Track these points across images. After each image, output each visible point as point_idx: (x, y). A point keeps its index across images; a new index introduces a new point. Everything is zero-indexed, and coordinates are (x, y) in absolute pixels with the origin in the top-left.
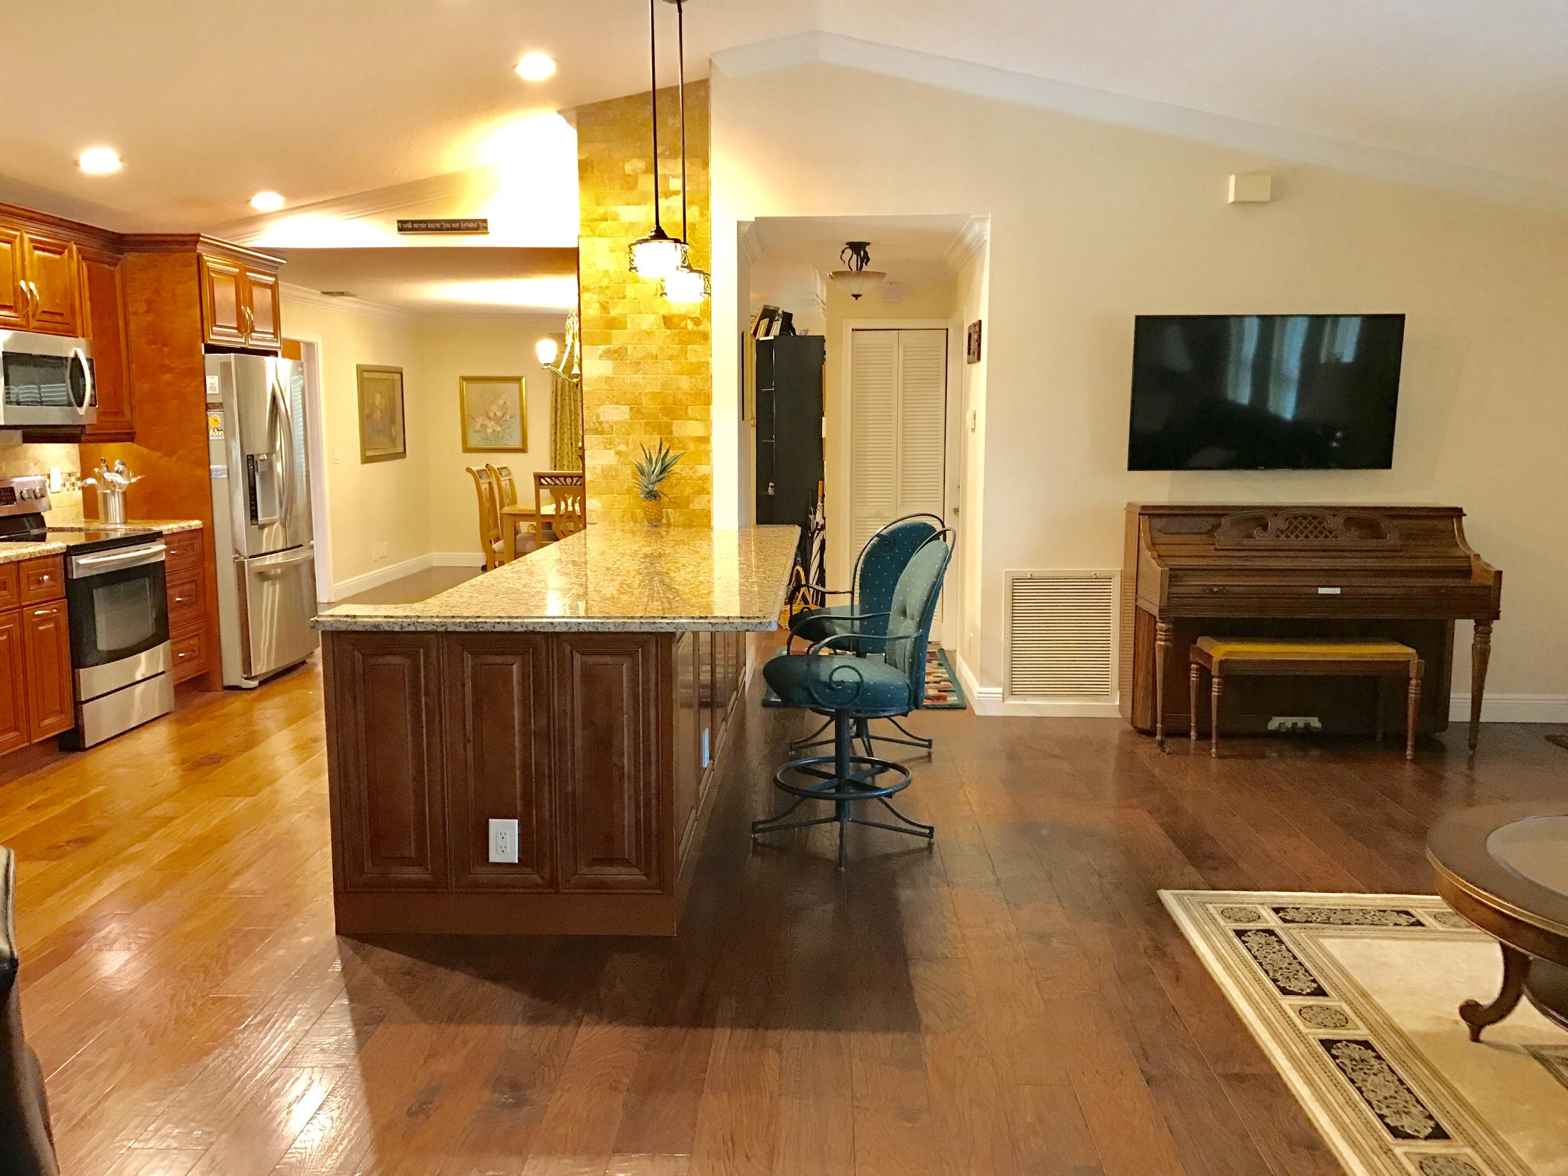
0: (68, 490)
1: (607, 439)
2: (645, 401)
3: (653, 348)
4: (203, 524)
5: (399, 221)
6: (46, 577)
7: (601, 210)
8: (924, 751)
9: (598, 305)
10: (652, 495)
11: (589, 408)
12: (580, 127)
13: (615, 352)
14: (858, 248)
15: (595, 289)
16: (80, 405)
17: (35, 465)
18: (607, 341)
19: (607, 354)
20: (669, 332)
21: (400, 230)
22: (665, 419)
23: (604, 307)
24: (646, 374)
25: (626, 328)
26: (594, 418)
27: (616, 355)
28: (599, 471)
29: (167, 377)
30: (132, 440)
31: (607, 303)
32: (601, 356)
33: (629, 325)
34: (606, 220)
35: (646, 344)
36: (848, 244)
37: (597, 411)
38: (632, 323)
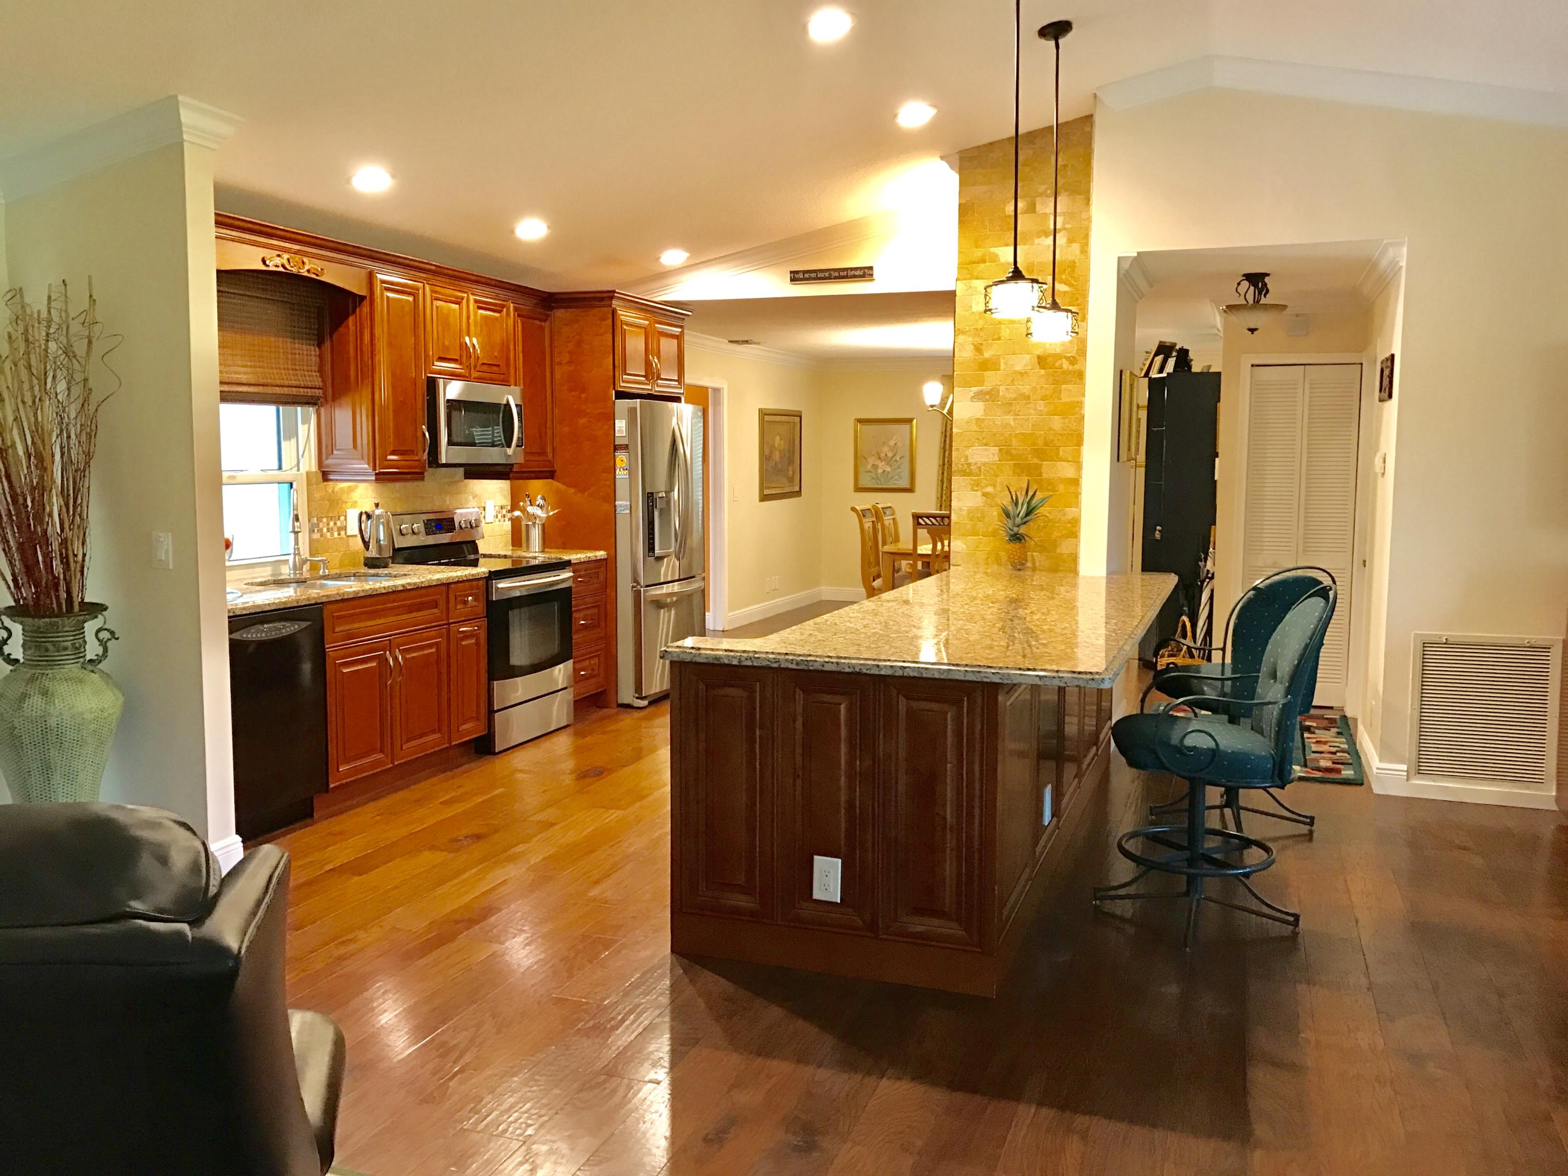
0: (499, 521)
1: (975, 480)
2: (1014, 443)
3: (1026, 389)
4: (608, 554)
5: (791, 272)
6: (470, 598)
7: (979, 253)
8: (1304, 829)
9: (972, 347)
10: (1016, 538)
11: (958, 450)
12: (961, 172)
13: (987, 393)
14: (1257, 280)
15: (969, 331)
16: (509, 446)
17: (474, 498)
18: (981, 383)
19: (978, 396)
20: (1043, 372)
21: (792, 280)
22: (1035, 461)
23: (978, 349)
24: (1018, 415)
25: (999, 370)
26: (963, 460)
27: (988, 396)
28: (965, 513)
29: (583, 421)
30: (552, 478)
31: (981, 344)
32: (973, 397)
33: (1002, 366)
34: (984, 262)
35: (1019, 385)
36: (1245, 275)
37: (967, 453)
38: (1005, 364)
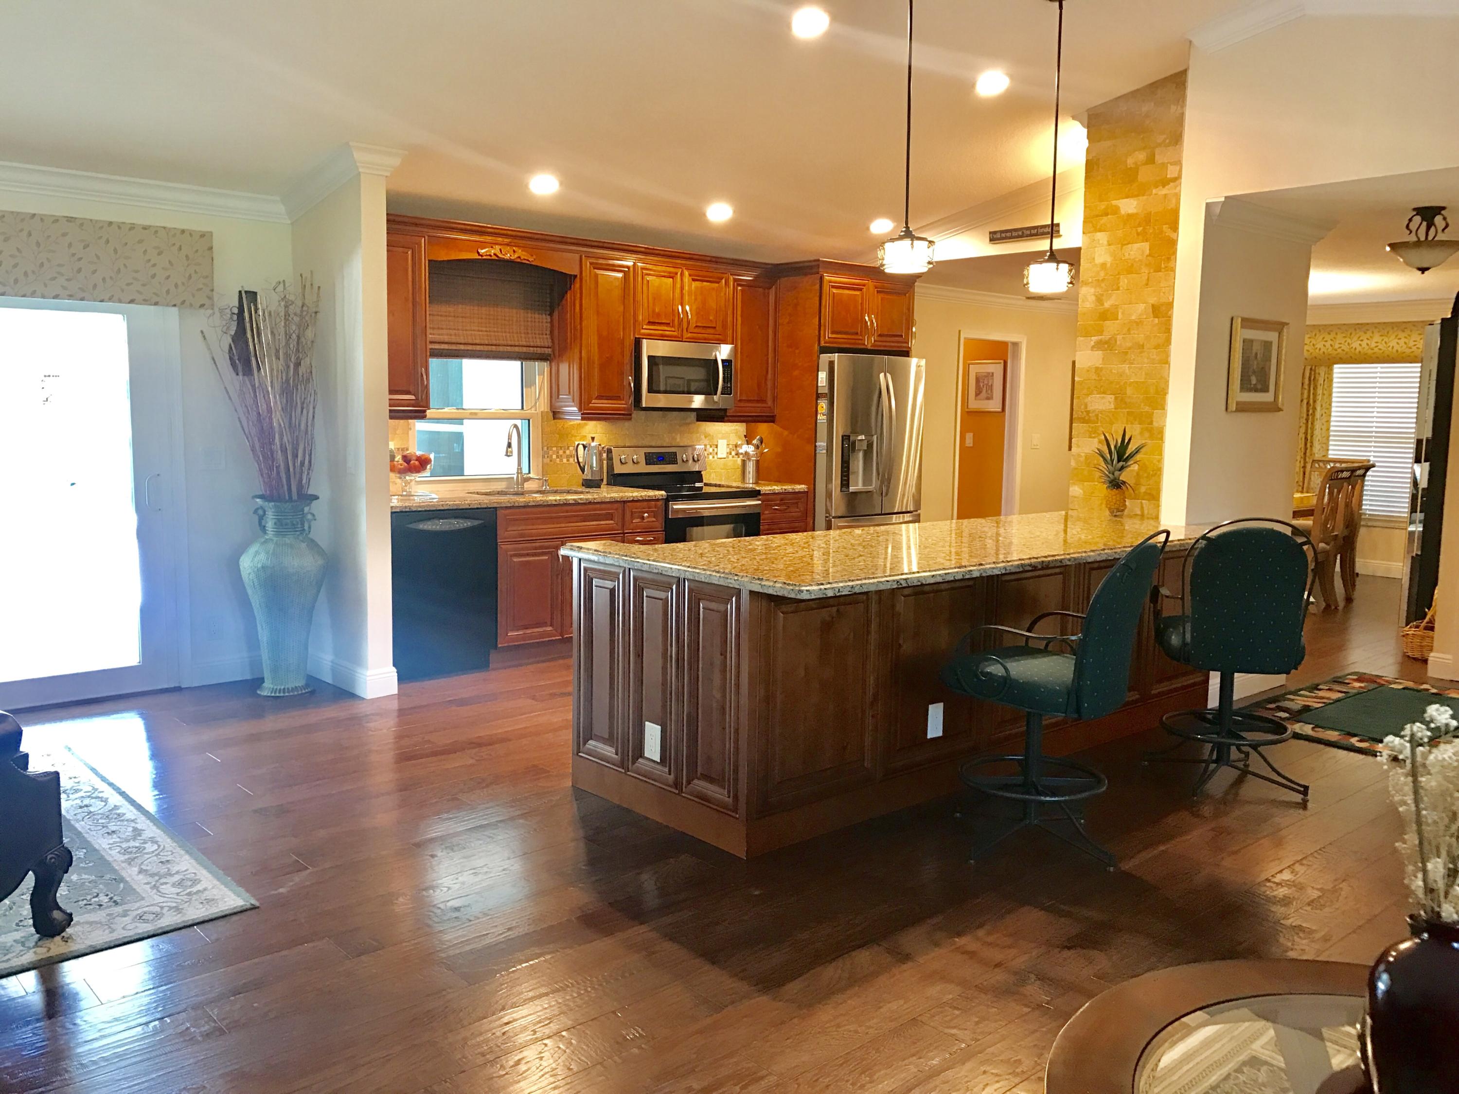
0: (733, 457)
1: (1092, 427)
2: (1129, 391)
3: (1140, 337)
4: (808, 488)
5: (990, 233)
6: (646, 515)
7: (1103, 206)
9: (1094, 298)
10: (1116, 484)
11: (1079, 397)
12: (1089, 127)
13: (1106, 342)
14: (1428, 214)
15: (1092, 282)
16: (716, 394)
18: (1100, 332)
19: (1099, 346)
20: (1156, 321)
21: (991, 240)
22: (1147, 409)
23: (1099, 300)
24: (1132, 364)
25: (1117, 319)
26: (1083, 407)
27: (1106, 346)
28: (1082, 459)
29: (796, 373)
30: (773, 422)
31: (1102, 295)
32: (1093, 347)
33: (1120, 316)
34: (1107, 214)
35: (1134, 334)
37: (1086, 401)
38: (1123, 313)
